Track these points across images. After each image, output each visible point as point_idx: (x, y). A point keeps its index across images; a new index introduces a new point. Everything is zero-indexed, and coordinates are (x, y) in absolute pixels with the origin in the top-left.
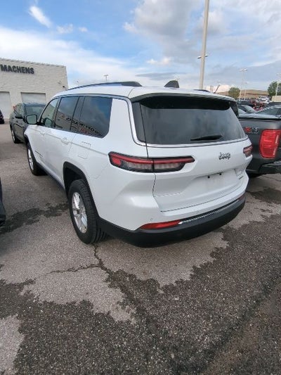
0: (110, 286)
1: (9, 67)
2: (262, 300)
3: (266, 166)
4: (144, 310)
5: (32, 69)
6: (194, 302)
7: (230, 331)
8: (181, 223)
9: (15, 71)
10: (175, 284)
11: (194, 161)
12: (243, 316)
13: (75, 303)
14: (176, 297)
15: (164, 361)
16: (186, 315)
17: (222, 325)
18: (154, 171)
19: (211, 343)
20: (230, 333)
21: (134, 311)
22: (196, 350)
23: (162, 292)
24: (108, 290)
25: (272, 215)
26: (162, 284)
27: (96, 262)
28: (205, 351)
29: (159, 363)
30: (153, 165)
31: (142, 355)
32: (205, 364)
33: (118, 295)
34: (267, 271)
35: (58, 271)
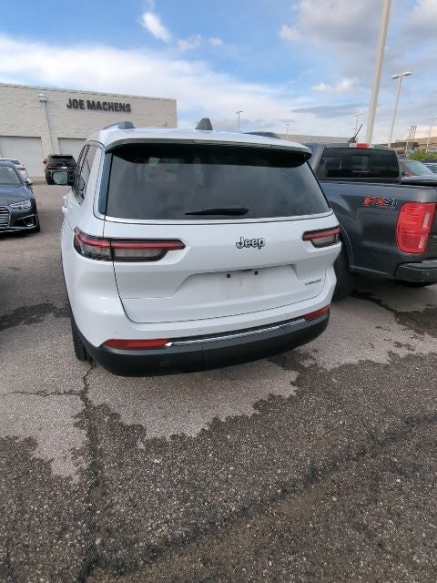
0: (76, 425)
1: (99, 103)
2: (295, 491)
3: (405, 266)
4: (101, 468)
5: (129, 105)
6: (182, 470)
7: (207, 527)
8: (169, 344)
9: (106, 110)
10: (168, 439)
11: (183, 247)
12: (245, 509)
13: (17, 438)
14: (158, 458)
15: (81, 544)
16: (156, 486)
17: (200, 515)
18: (113, 258)
19: (165, 537)
20: (206, 530)
21: (85, 466)
22: (137, 541)
23: (142, 446)
24: (71, 429)
25: (409, 355)
26: (150, 435)
27: (80, 387)
28: (149, 546)
29: (73, 545)
30: (112, 249)
31: (58, 529)
32: (136, 565)
33: (80, 438)
34: (334, 446)
35: (23, 392)
